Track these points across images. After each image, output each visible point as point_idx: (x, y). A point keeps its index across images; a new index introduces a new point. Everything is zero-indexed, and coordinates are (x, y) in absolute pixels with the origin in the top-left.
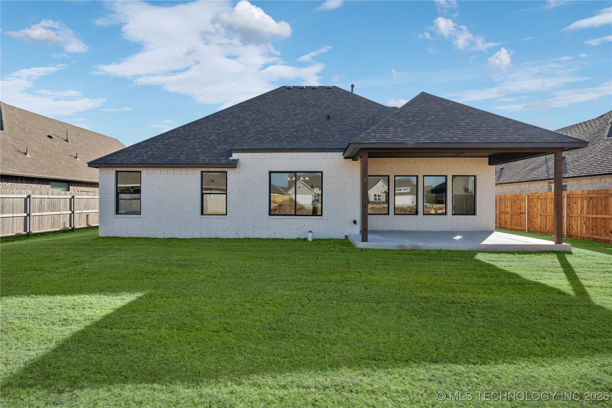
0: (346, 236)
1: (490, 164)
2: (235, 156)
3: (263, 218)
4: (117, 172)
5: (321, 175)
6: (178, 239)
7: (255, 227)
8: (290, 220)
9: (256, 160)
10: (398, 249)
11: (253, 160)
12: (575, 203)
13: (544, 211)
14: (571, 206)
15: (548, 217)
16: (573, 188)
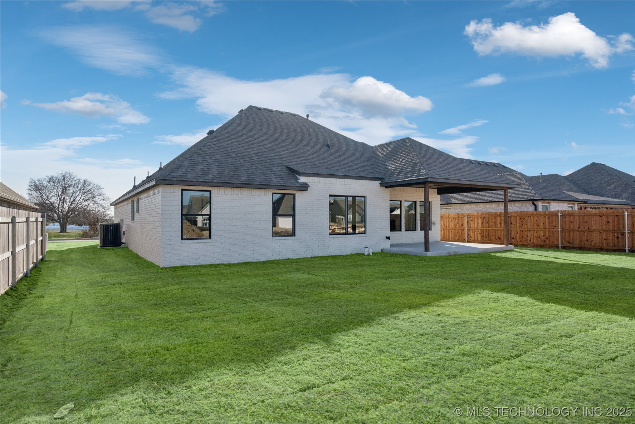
0: (382, 250)
1: (438, 193)
2: (303, 179)
3: (325, 237)
4: (182, 190)
5: (364, 200)
6: (252, 263)
7: (320, 246)
8: (345, 238)
9: (319, 184)
10: (447, 255)
11: (318, 184)
12: (472, 221)
13: (447, 227)
14: (469, 223)
15: (450, 231)
16: (456, 210)
